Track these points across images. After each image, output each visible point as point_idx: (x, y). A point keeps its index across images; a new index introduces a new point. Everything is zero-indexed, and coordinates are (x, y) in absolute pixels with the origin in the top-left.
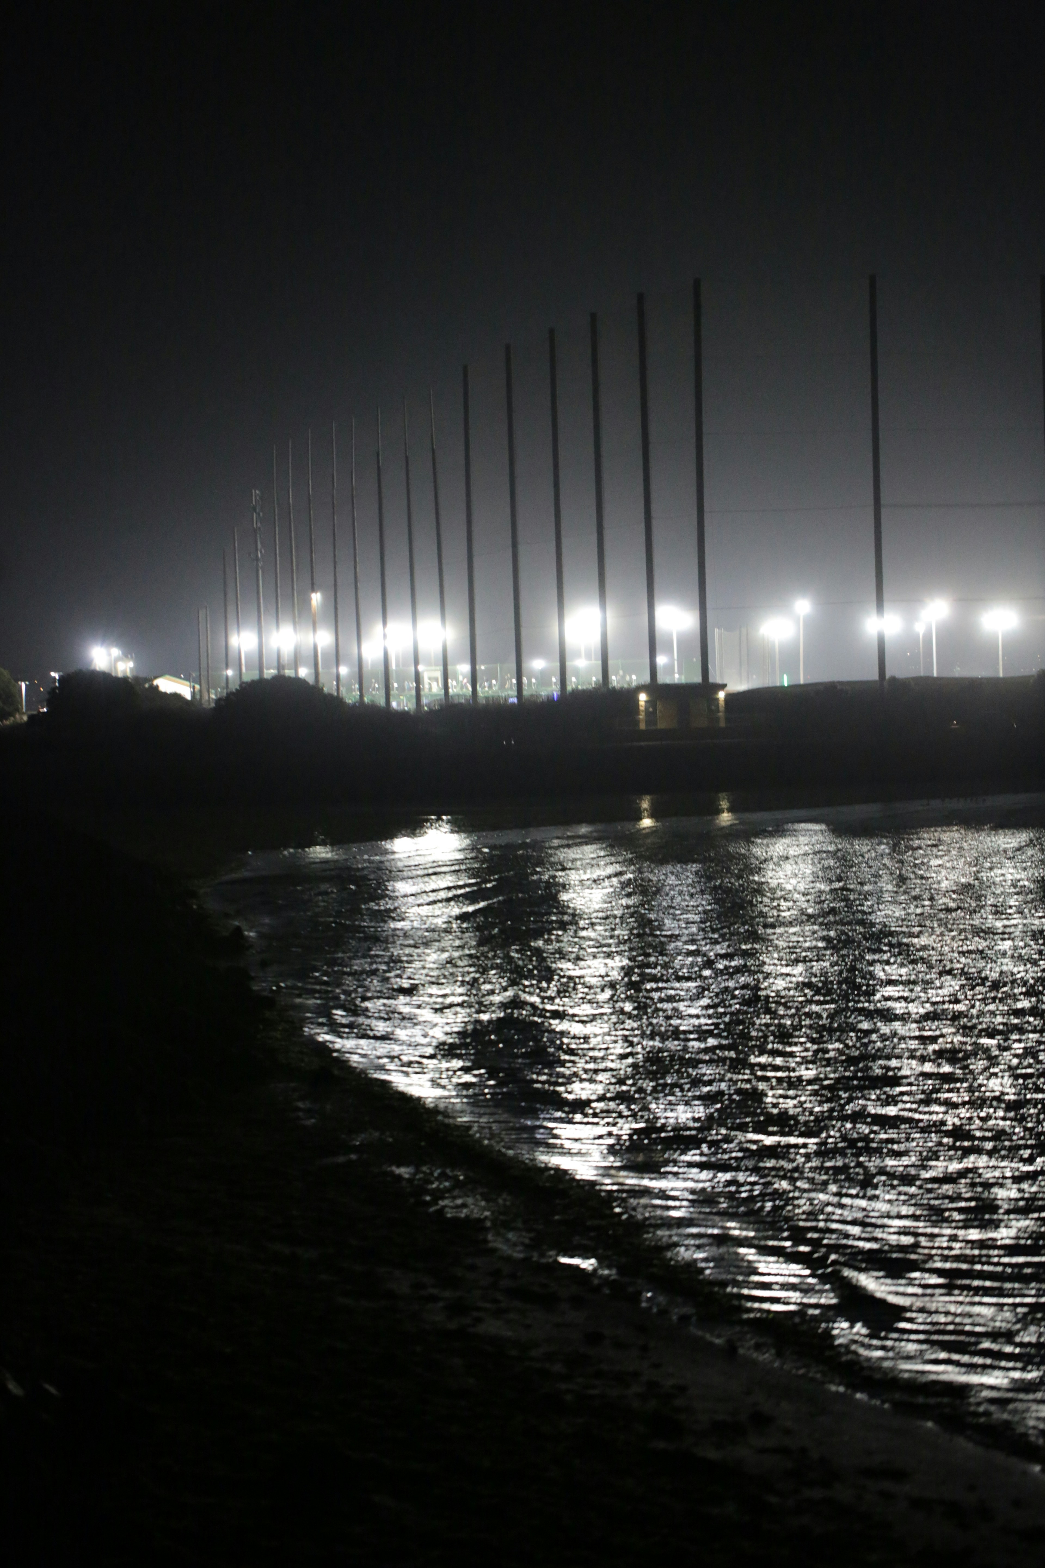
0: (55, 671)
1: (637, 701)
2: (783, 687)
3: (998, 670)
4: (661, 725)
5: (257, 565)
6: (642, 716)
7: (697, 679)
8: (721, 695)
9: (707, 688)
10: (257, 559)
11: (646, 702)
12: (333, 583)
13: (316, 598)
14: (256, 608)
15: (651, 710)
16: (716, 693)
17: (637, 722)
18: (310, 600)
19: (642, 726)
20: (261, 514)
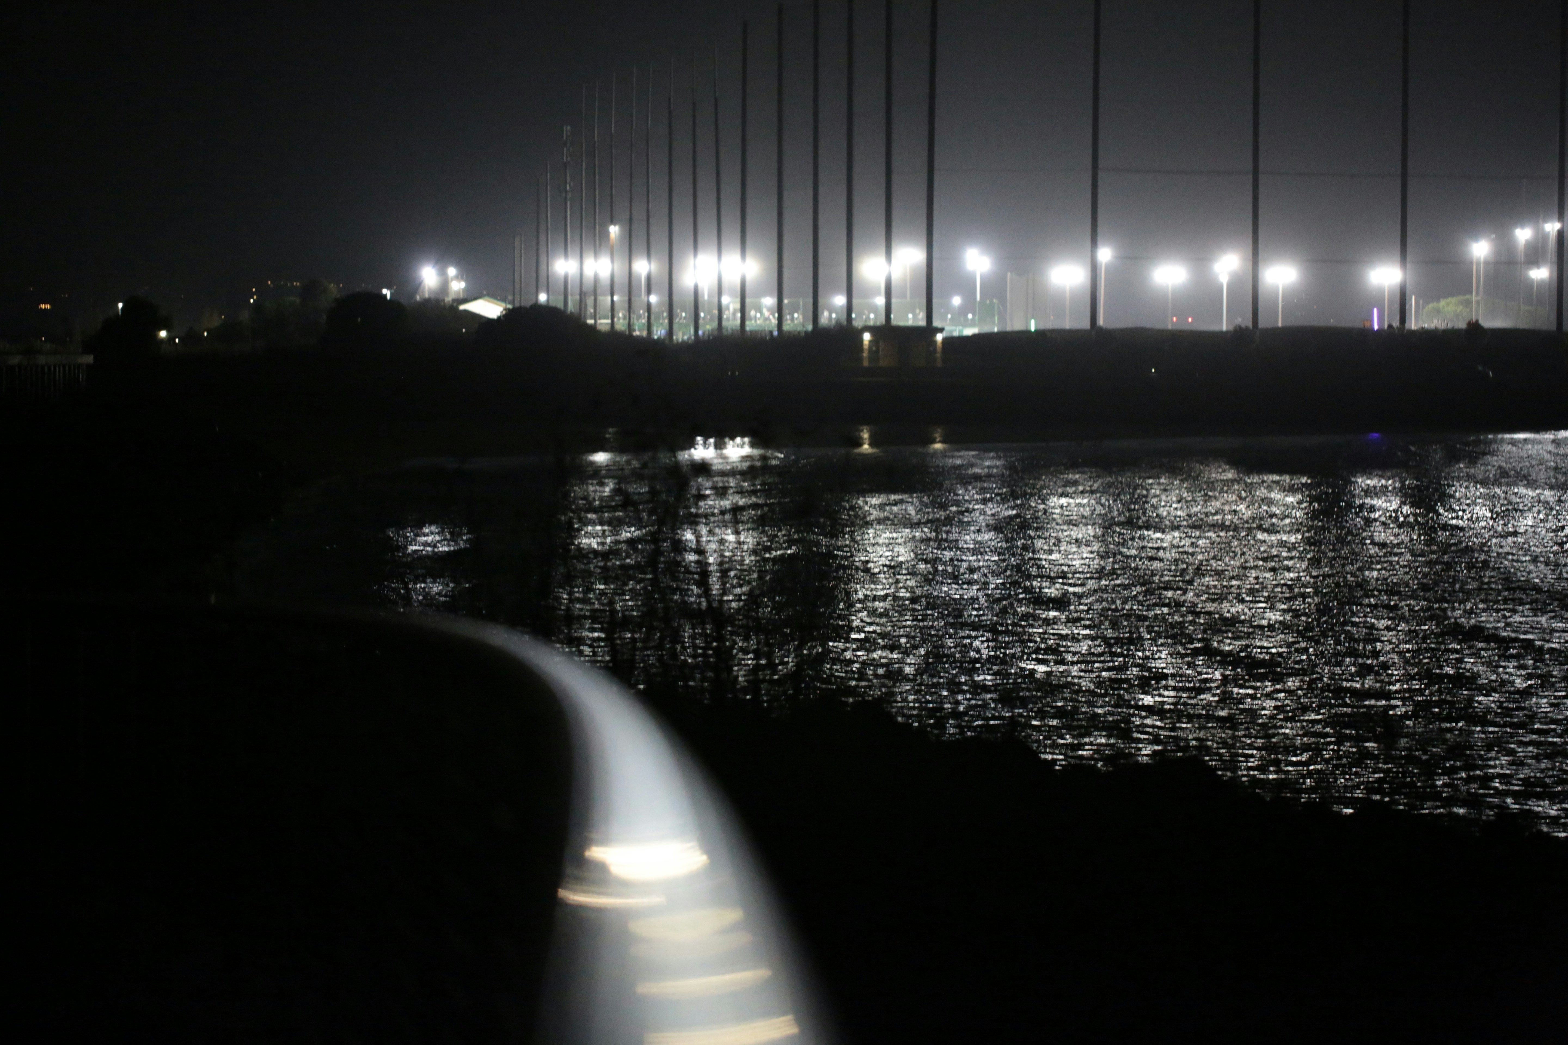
0: (388, 288)
1: (861, 341)
2: (1030, 332)
3: (1277, 322)
4: (883, 363)
5: (566, 198)
6: (865, 354)
7: (922, 323)
8: (939, 337)
9: (930, 330)
10: (566, 191)
11: (870, 341)
12: (628, 217)
13: (614, 230)
14: (563, 236)
15: (874, 349)
16: (934, 335)
17: (861, 359)
18: (608, 233)
19: (866, 363)
20: (571, 149)
